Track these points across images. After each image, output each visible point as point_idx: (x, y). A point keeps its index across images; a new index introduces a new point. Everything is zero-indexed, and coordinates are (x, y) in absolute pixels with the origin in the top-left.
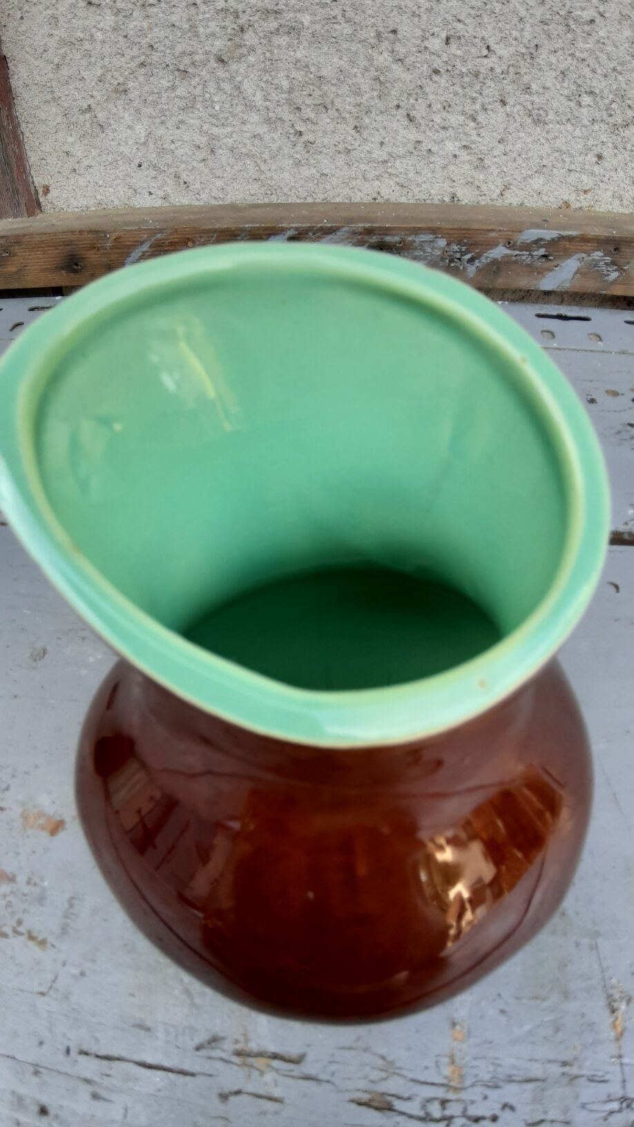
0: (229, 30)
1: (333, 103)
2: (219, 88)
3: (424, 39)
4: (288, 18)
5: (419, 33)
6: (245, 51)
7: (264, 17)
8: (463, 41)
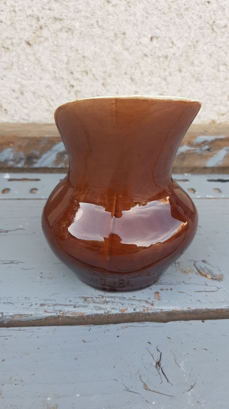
0: (34, 27)
1: (91, 70)
2: (27, 59)
3: (139, 37)
4: (67, 24)
5: (137, 34)
6: (42, 39)
7: (53, 22)
8: (159, 39)
